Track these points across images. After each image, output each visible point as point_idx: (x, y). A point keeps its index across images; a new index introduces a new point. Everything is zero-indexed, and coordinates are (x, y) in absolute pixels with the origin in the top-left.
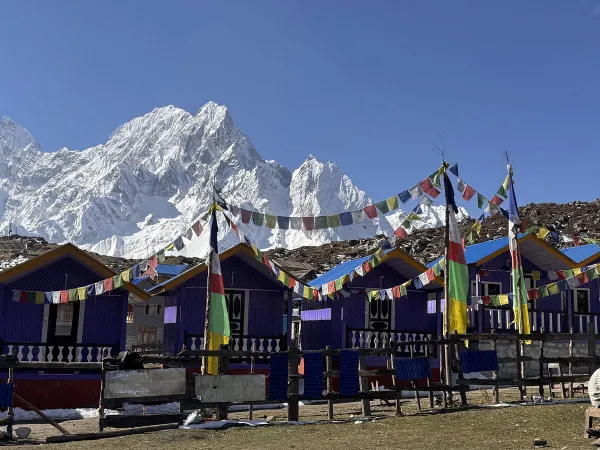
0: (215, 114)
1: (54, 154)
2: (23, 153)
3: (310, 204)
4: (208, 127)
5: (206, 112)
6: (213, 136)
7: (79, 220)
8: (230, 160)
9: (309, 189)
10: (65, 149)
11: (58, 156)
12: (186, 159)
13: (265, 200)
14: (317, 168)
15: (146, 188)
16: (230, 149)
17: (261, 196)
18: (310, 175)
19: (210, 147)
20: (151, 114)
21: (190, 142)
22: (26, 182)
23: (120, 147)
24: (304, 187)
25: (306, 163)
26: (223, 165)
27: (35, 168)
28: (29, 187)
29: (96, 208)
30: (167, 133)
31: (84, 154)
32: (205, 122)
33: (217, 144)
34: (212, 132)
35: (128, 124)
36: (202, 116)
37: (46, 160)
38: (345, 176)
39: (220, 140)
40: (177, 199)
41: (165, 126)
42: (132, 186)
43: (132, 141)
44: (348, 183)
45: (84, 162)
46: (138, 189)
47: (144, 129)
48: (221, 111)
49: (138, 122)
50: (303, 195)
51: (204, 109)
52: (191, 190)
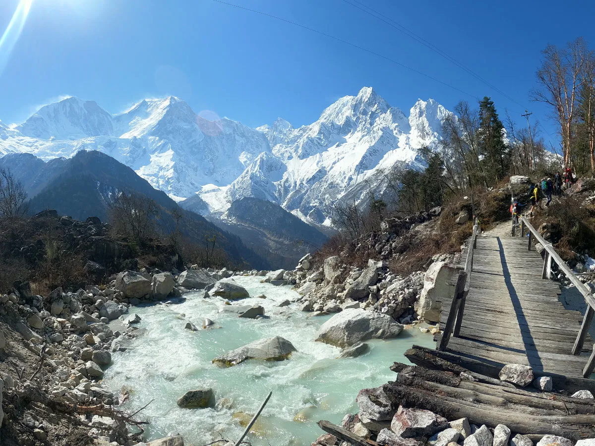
0: (366, 92)
1: (299, 129)
2: (287, 131)
3: (422, 122)
4: (364, 98)
5: (362, 92)
6: (367, 101)
7: (300, 148)
8: (376, 110)
9: (420, 115)
10: (303, 126)
11: (301, 129)
12: (354, 115)
13: (397, 124)
14: (423, 104)
15: (336, 131)
16: (376, 106)
17: (394, 122)
18: (420, 108)
19: (366, 107)
20: (338, 101)
21: (355, 108)
22: (288, 143)
23: (325, 119)
24: (418, 115)
25: (417, 103)
26: (373, 113)
27: (292, 136)
28: (290, 145)
29: (309, 142)
30: (346, 108)
31: (311, 126)
32: (362, 97)
33: (369, 106)
34: (366, 100)
35: (328, 108)
36: (360, 94)
37: (296, 132)
38: (440, 106)
39: (370, 103)
40: (351, 134)
41: (344, 105)
42: (328, 131)
43: (330, 115)
44: (443, 108)
45: (311, 129)
46: (331, 131)
47: (335, 108)
48: (369, 90)
49: (332, 106)
50: (418, 119)
51: (361, 91)
52: (358, 129)
